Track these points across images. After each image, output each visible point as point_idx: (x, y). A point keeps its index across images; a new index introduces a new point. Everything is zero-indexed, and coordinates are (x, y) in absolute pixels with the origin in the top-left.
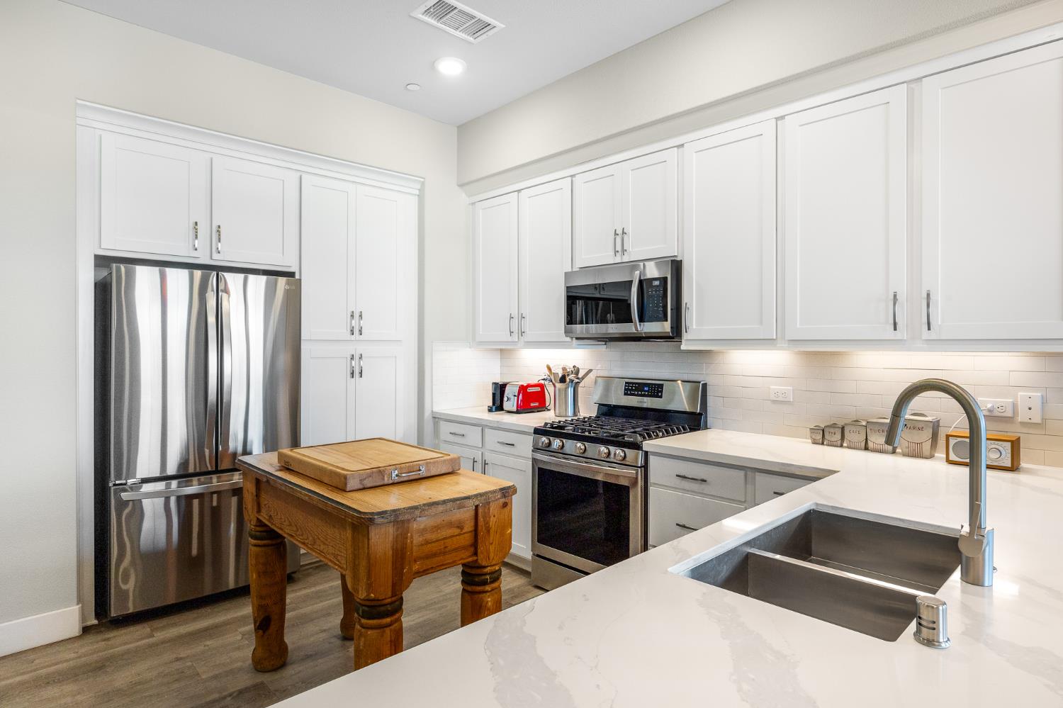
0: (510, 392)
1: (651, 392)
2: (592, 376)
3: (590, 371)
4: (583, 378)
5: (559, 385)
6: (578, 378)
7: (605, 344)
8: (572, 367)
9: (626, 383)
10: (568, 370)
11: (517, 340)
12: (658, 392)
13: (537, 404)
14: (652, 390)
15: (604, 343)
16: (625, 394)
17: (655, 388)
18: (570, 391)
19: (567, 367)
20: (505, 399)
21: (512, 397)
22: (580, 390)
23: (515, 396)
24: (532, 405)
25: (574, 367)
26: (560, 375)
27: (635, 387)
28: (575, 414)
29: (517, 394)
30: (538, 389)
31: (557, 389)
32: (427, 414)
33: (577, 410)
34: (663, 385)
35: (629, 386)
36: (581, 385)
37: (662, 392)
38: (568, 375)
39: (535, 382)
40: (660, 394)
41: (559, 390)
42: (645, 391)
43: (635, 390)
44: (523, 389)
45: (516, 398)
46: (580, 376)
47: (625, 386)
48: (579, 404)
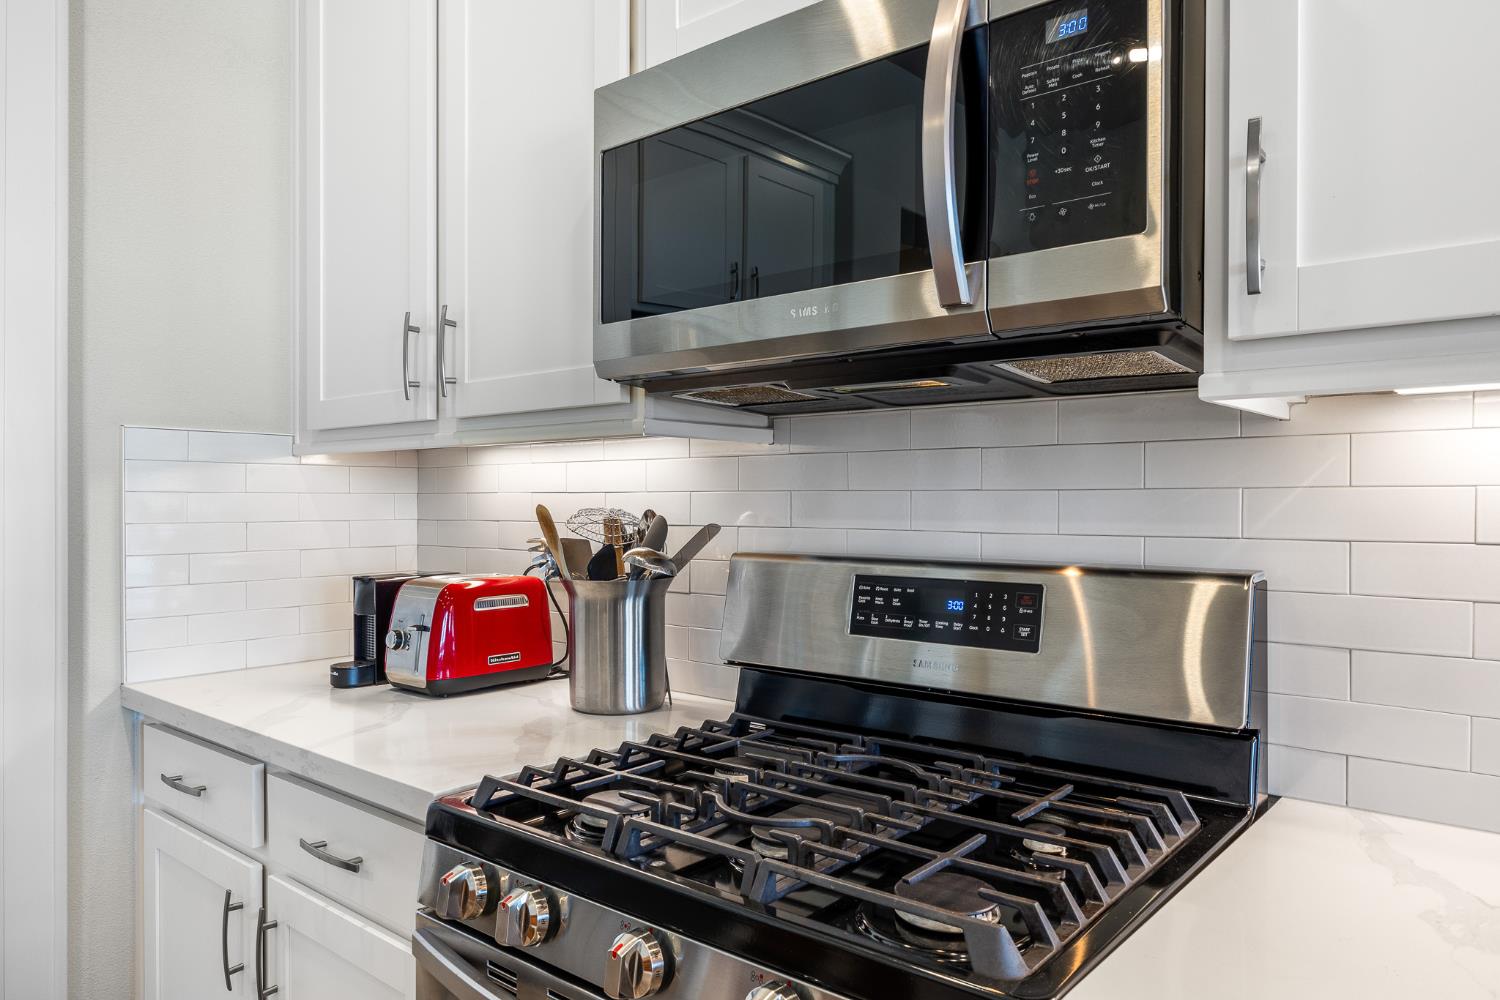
0: (412, 609)
1: (981, 623)
2: (717, 549)
3: (709, 532)
4: (681, 560)
5: (585, 588)
6: (660, 561)
7: (771, 426)
8: (640, 515)
9: (860, 579)
10: (629, 530)
11: (430, 415)
12: (1017, 620)
13: (514, 657)
14: (982, 611)
15: (764, 420)
16: (859, 628)
17: (998, 602)
18: (632, 612)
19: (625, 520)
20: (390, 640)
21: (414, 633)
22: (671, 602)
23: (425, 629)
24: (493, 660)
25: (649, 514)
26: (596, 548)
27: (902, 596)
28: (652, 703)
29: (428, 623)
30: (521, 601)
31: (580, 604)
32: (97, 695)
33: (658, 686)
34: (1039, 588)
35: (873, 594)
36: (674, 586)
37: (1034, 621)
38: (627, 548)
39: (513, 574)
40: (1024, 632)
41: (589, 605)
42: (952, 617)
43: (897, 613)
44: (455, 598)
45: (427, 636)
46: (671, 549)
47: (858, 593)
48: (668, 658)
